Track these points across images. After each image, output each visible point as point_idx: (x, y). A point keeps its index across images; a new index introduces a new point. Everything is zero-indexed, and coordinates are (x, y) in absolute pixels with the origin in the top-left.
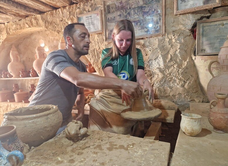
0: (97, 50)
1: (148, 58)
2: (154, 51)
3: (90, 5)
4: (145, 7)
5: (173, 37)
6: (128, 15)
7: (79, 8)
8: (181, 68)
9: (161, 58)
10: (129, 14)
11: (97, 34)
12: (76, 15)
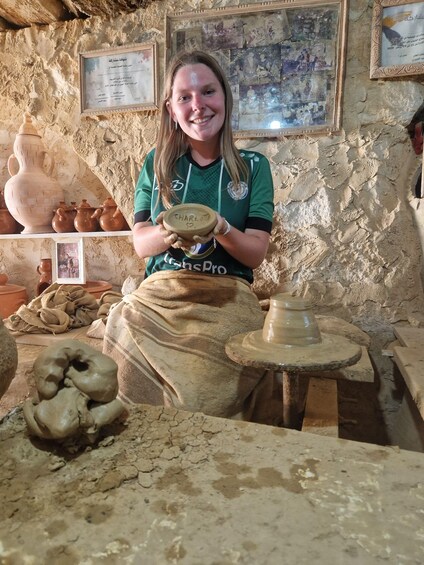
0: (136, 163)
1: (289, 196)
2: (305, 177)
3: (125, 24)
4: (288, 47)
5: (361, 142)
6: (238, 67)
7: (88, 31)
8: (377, 230)
9: (326, 197)
10: (241, 63)
11: (140, 113)
12: (78, 50)
